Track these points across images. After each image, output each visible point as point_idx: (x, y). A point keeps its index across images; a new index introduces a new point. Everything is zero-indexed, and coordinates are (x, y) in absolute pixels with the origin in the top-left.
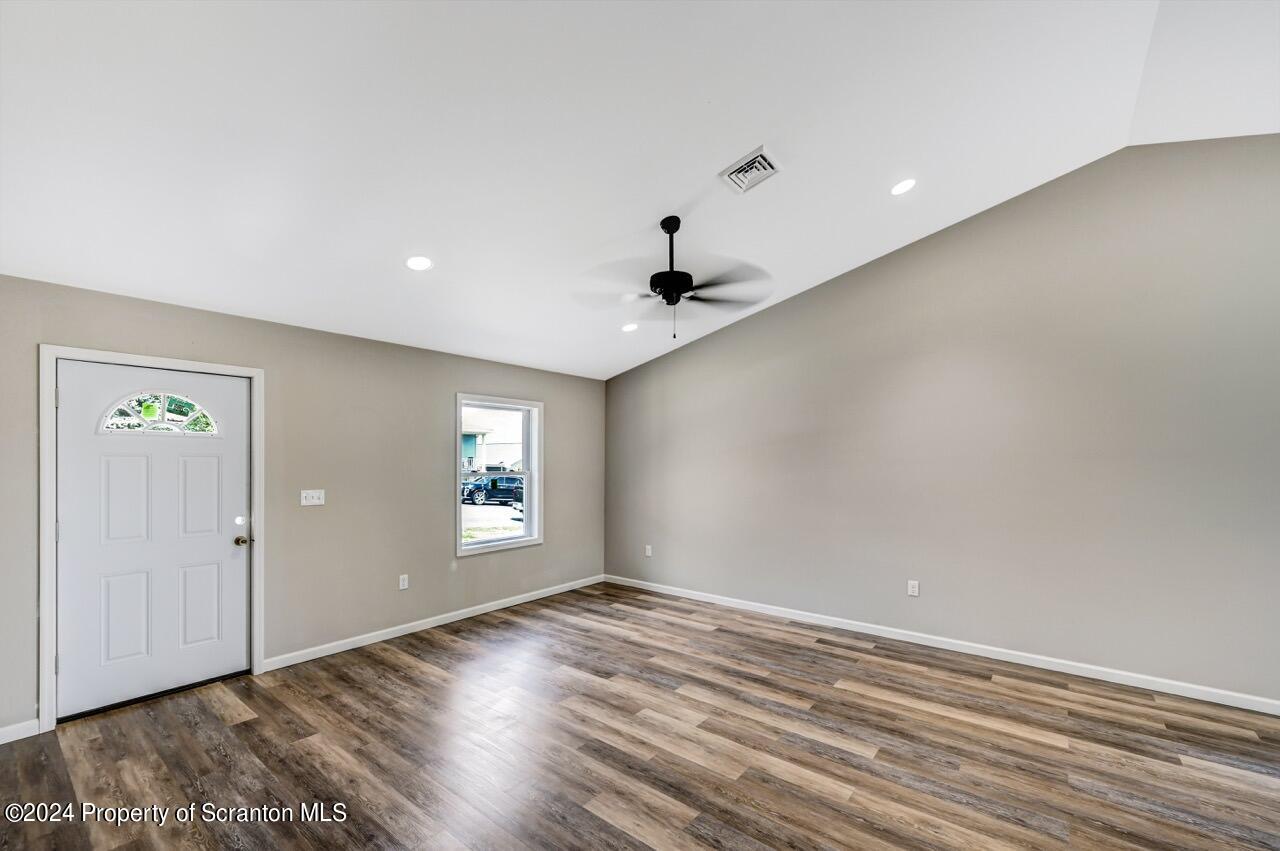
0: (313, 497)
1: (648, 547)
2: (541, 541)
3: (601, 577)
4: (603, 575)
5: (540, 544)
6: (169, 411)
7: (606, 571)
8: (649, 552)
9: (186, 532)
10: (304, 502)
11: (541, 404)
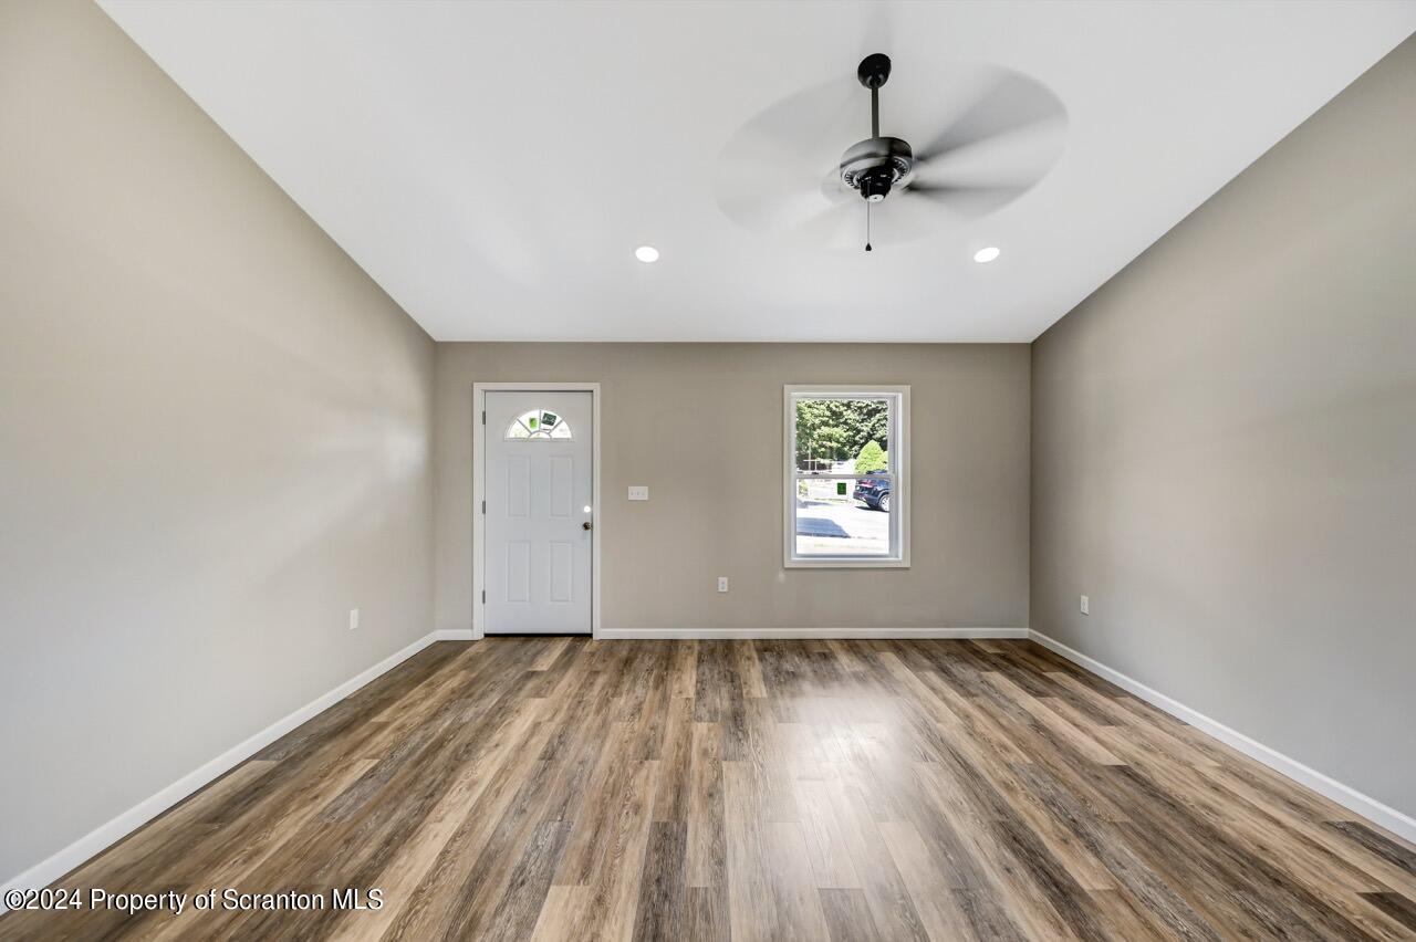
0: (638, 493)
1: (1084, 599)
2: (907, 565)
3: (1024, 632)
4: (1027, 629)
5: (907, 569)
6: (544, 423)
7: (1030, 627)
8: (1085, 608)
9: (552, 515)
10: (631, 498)
11: (907, 388)
